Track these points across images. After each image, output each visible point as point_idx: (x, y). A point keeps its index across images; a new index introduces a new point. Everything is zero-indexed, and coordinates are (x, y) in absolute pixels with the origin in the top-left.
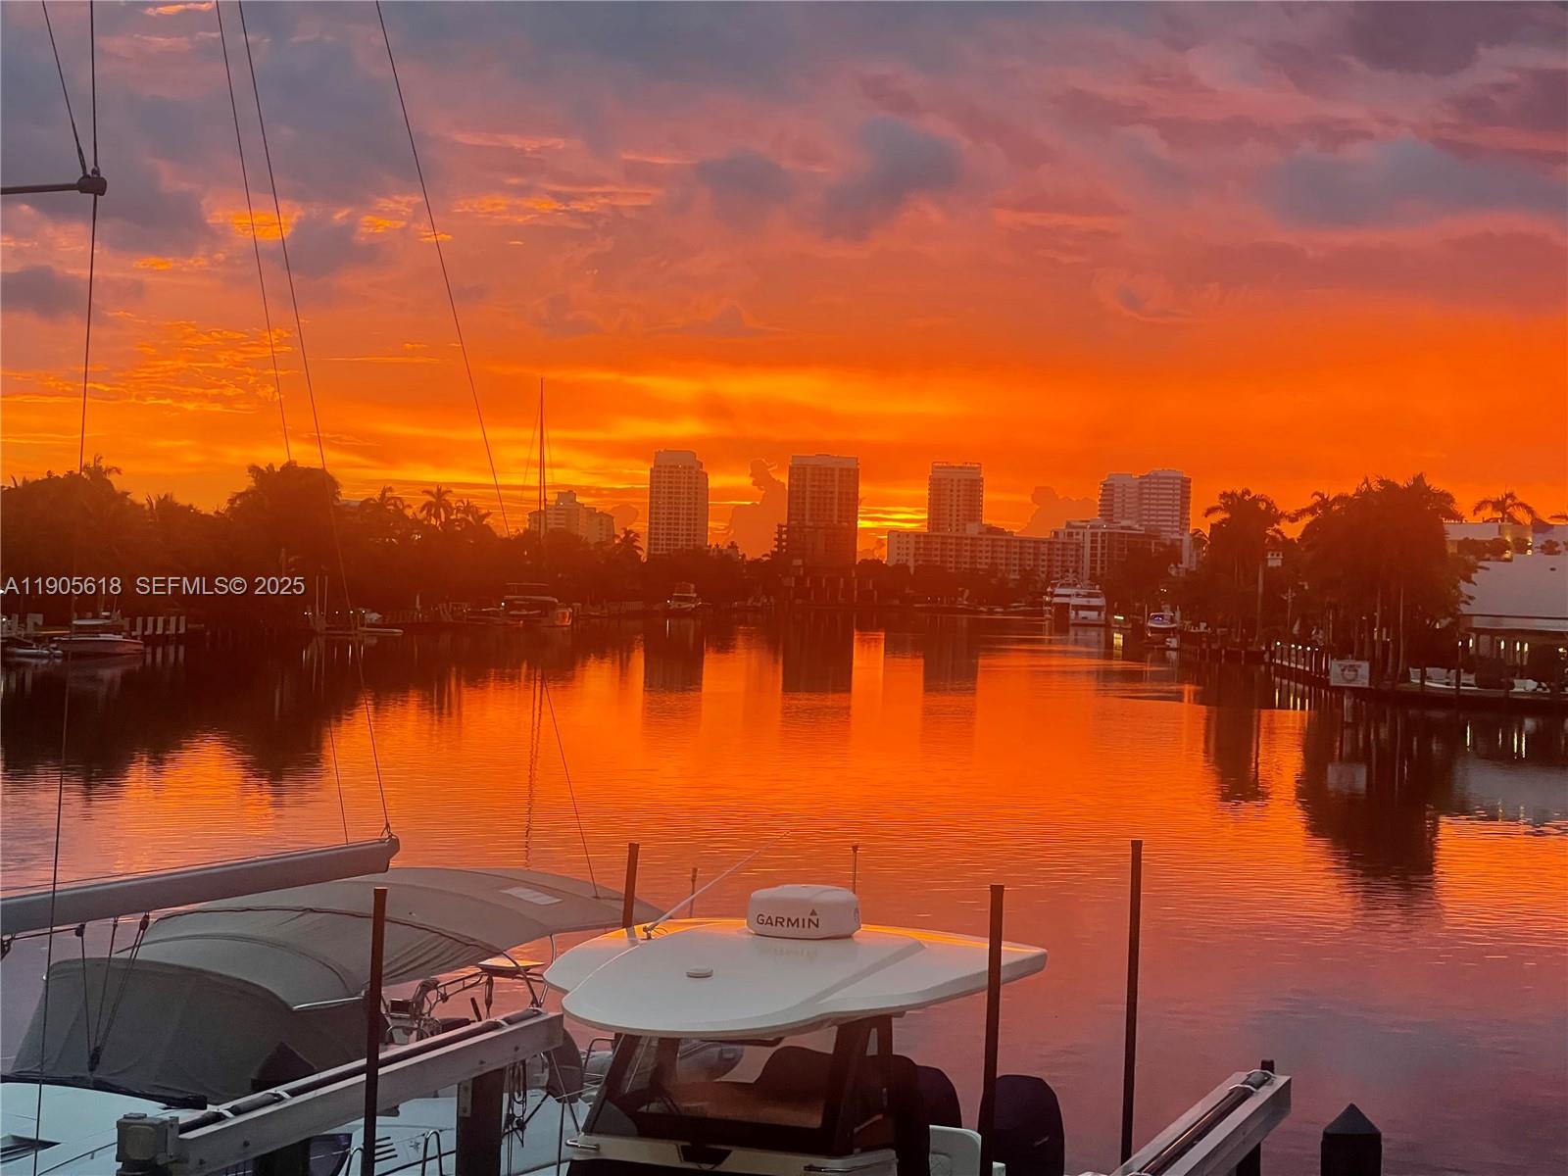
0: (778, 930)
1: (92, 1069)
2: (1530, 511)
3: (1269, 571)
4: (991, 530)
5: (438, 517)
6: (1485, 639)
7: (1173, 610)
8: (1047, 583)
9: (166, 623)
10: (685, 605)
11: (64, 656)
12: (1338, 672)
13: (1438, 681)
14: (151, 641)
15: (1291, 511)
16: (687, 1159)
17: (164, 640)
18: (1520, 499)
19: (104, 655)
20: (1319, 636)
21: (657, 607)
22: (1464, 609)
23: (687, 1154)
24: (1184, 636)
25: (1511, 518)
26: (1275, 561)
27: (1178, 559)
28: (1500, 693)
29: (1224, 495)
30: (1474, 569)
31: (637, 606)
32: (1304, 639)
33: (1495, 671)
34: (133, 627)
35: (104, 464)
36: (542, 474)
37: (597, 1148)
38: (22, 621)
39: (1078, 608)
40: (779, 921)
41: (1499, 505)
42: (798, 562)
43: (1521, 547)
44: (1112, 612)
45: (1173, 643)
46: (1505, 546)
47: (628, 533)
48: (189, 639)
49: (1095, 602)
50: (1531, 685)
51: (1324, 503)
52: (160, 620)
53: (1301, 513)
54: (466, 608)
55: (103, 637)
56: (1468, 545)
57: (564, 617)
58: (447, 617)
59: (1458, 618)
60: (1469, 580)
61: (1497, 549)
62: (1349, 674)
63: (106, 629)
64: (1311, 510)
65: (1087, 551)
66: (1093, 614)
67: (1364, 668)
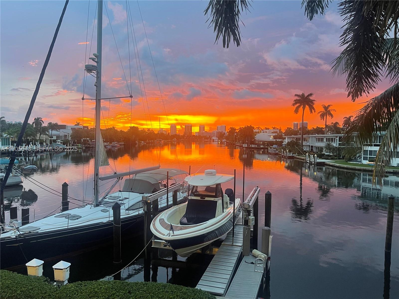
0: (208, 174)
1: (131, 190)
2: (261, 128)
3: (235, 135)
4: (206, 132)
5: (149, 131)
6: (257, 142)
7: (225, 139)
8: (212, 137)
9: (122, 143)
10: (175, 140)
11: (112, 147)
12: (244, 145)
13: (253, 146)
14: (120, 145)
15: (237, 129)
16: (201, 199)
17: (122, 145)
18: (260, 127)
19: (116, 147)
20: (240, 142)
21: (172, 140)
22: (255, 139)
23: (201, 198)
24: (227, 142)
25: (259, 129)
26: (235, 134)
27: (225, 134)
28: (259, 147)
29: (230, 128)
30: (256, 134)
31: (170, 140)
32: (239, 142)
33: (259, 145)
34: (118, 144)
35: (114, 127)
36: (160, 127)
37: (191, 198)
38: (107, 143)
39: (215, 139)
40: (208, 173)
41: (258, 128)
42: (186, 135)
43: (261, 132)
44: (218, 140)
45: (225, 143)
46: (259, 132)
47: (169, 133)
48: (124, 145)
49: (217, 139)
50: (262, 146)
51: (241, 128)
52: (121, 143)
53: (238, 129)
54: (152, 141)
55: (116, 145)
56: (256, 132)
57: (163, 141)
58: (151, 142)
59: (255, 140)
60: (255, 136)
61: (258, 132)
62: (245, 146)
63: (116, 144)
64: (239, 129)
65: (216, 134)
66: (217, 140)
67: (246, 145)
